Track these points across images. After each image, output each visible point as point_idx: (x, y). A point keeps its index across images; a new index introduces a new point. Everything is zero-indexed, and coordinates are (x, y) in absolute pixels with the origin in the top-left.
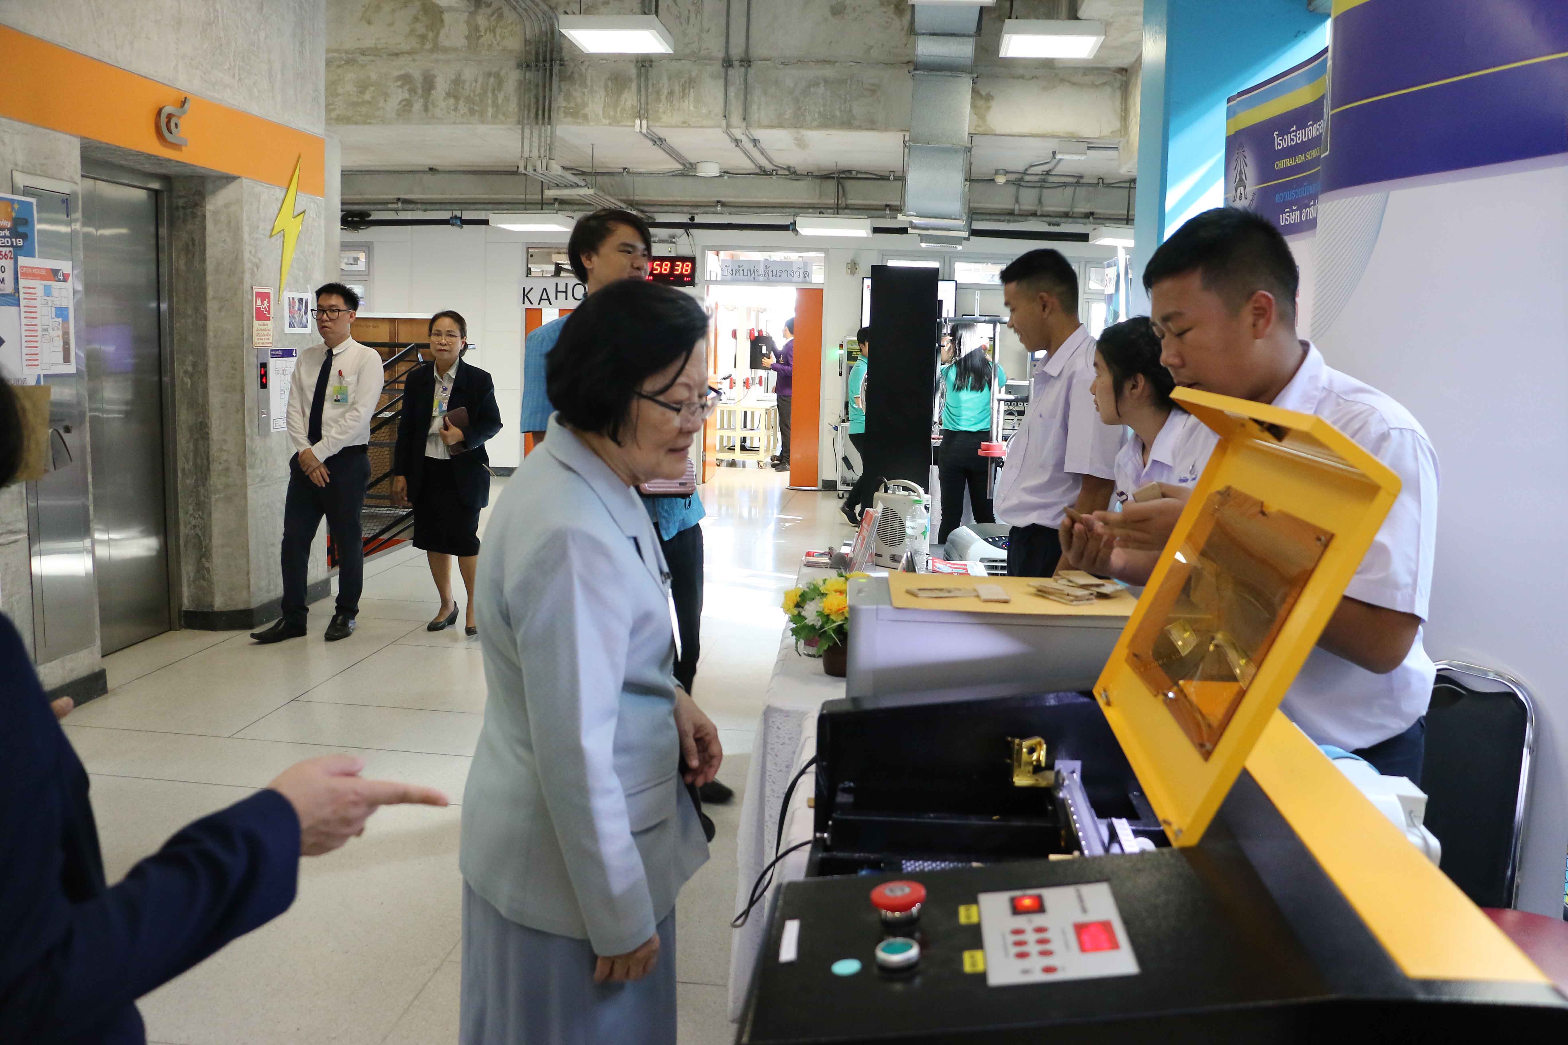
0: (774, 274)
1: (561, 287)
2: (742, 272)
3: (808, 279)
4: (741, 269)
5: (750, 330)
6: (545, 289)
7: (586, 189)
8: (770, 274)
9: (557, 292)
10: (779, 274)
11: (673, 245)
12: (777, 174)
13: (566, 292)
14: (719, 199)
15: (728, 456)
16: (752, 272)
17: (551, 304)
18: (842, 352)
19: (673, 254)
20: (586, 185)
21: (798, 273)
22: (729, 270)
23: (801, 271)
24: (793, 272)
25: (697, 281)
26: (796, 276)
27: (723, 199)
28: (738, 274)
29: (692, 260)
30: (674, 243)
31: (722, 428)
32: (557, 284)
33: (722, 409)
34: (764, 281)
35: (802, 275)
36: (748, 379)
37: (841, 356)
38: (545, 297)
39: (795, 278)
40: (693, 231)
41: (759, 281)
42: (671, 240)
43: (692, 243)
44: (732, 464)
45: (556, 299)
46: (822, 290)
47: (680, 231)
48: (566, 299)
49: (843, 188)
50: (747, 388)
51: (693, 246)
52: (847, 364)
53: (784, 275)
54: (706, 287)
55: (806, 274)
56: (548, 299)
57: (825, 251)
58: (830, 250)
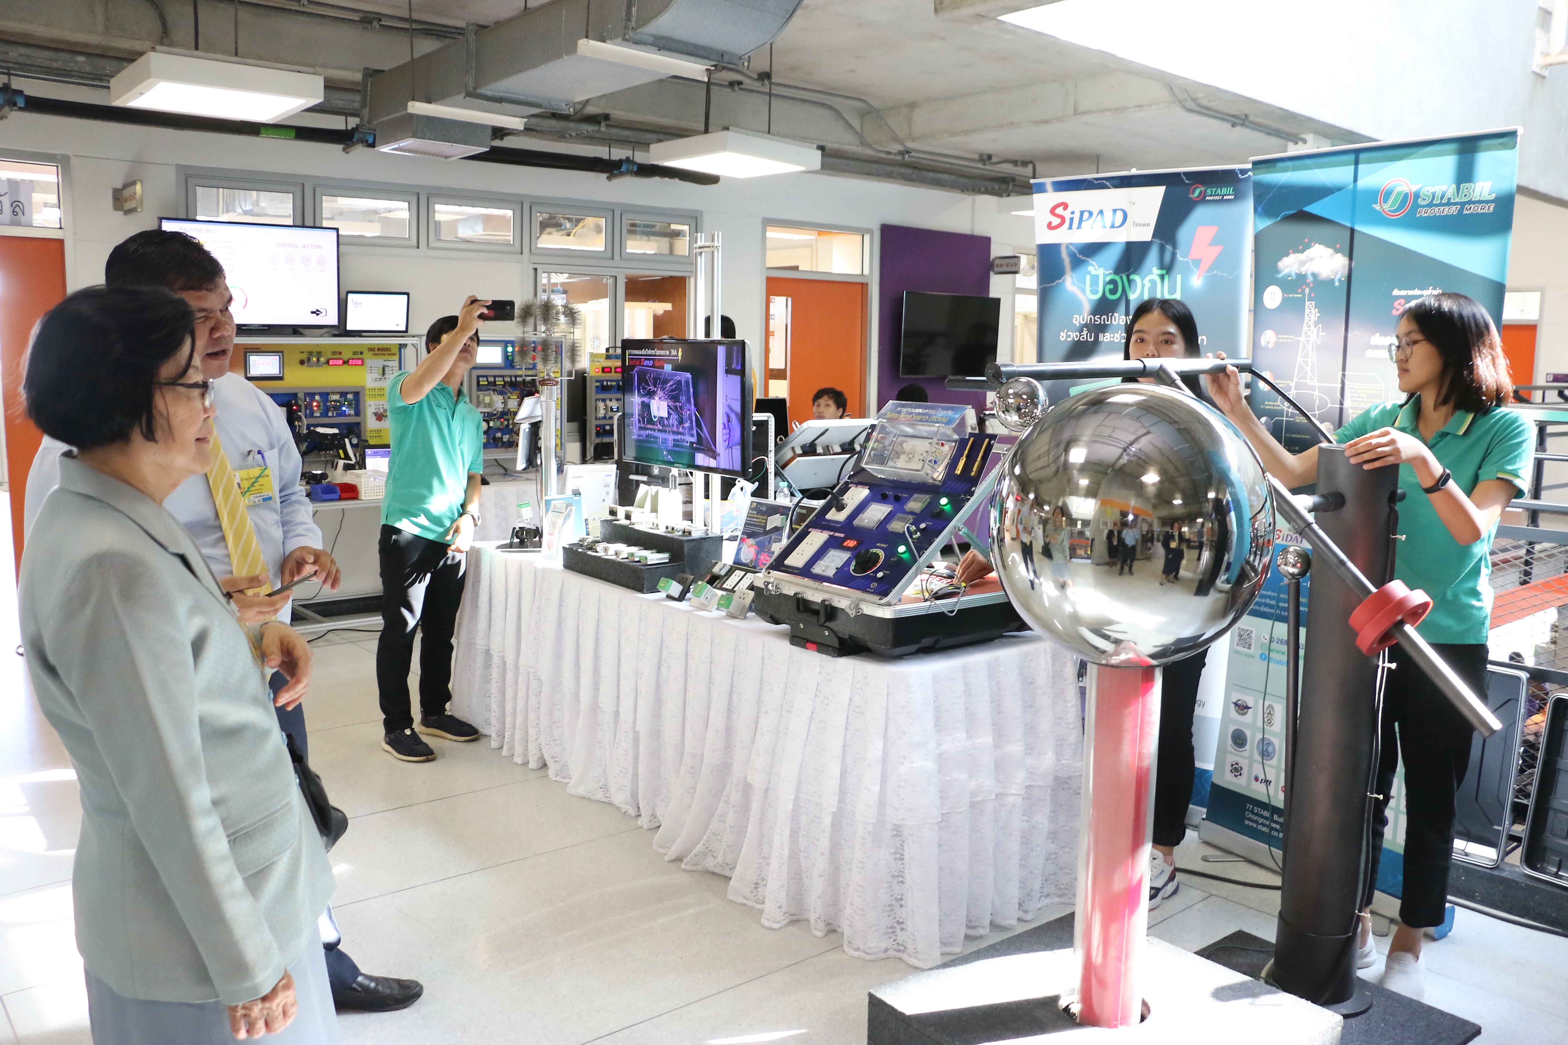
3: (24, 219)
23: (6, 201)
35: (7, 210)
55: (18, 207)
57: (62, 162)
58: (73, 161)
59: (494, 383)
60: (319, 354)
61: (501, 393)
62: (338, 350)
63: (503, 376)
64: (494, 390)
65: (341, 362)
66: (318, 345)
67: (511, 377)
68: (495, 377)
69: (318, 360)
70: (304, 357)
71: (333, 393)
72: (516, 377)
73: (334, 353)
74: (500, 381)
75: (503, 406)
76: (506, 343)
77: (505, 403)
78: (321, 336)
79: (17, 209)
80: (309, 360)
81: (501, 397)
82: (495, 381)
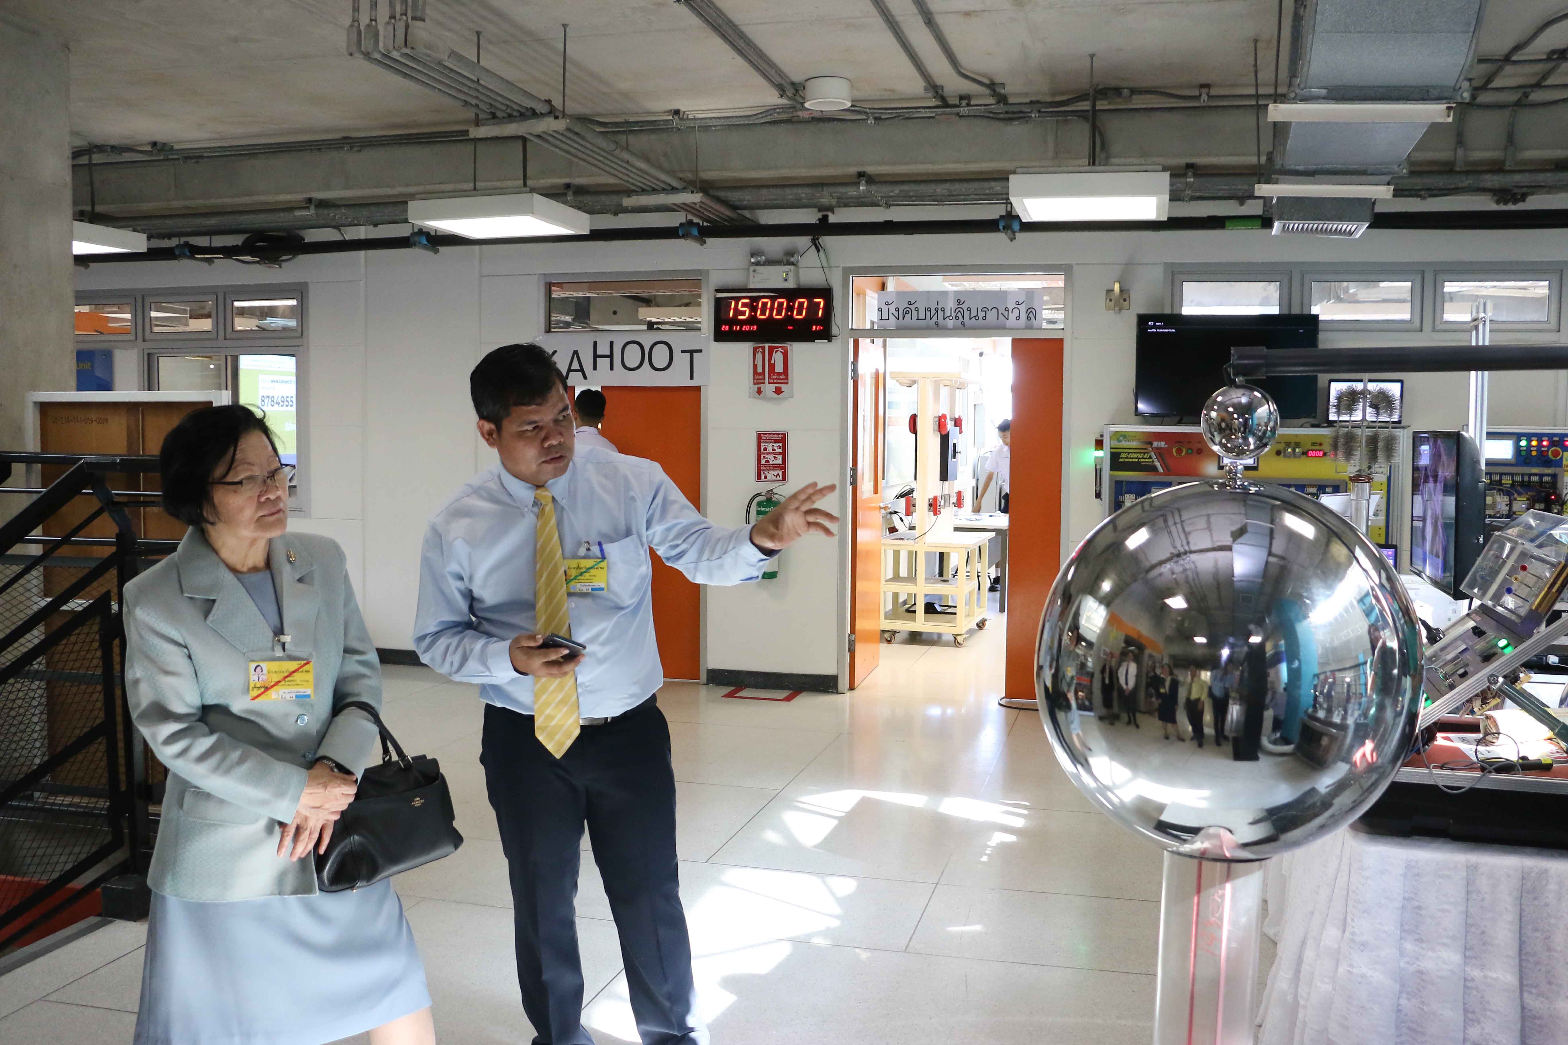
0: (974, 314)
1: (603, 350)
2: (915, 313)
3: (1035, 323)
4: (913, 307)
5: (940, 418)
6: (576, 353)
7: (550, 120)
8: (967, 314)
9: (596, 356)
10: (982, 314)
11: (792, 267)
12: (968, 105)
13: (611, 356)
14: (861, 169)
15: (905, 626)
16: (933, 312)
17: (585, 378)
18: (1100, 453)
19: (791, 285)
20: (550, 112)
21: (1016, 311)
22: (893, 310)
23: (1023, 308)
24: (1007, 309)
25: (835, 330)
26: (1013, 316)
27: (870, 169)
28: (908, 316)
29: (826, 293)
30: (793, 264)
31: (896, 578)
32: (595, 343)
33: (897, 548)
34: (955, 328)
35: (1023, 316)
36: (935, 498)
37: (1098, 461)
38: (575, 365)
39: (1012, 321)
40: (828, 241)
41: (945, 328)
42: (788, 259)
43: (825, 265)
44: (915, 638)
45: (595, 368)
46: (1062, 340)
47: (803, 242)
48: (612, 368)
49: (1101, 134)
50: (935, 514)
51: (826, 270)
52: (1111, 476)
53: (992, 316)
54: (851, 342)
55: (1031, 313)
56: (581, 370)
57: (1066, 270)
58: (1075, 268)
59: (1500, 482)
60: (1297, 445)
61: (1508, 493)
62: (1319, 442)
63: (1512, 475)
64: (1499, 490)
65: (1321, 454)
66: (1296, 435)
67: (1523, 475)
68: (1501, 474)
69: (1294, 450)
70: (1281, 447)
71: (1311, 486)
72: (1530, 475)
73: (1314, 444)
74: (1507, 481)
75: (1507, 508)
76: (1518, 437)
77: (1510, 505)
78: (1302, 426)
79: (1031, 315)
80: (1285, 450)
81: (1506, 499)
82: (1501, 480)
